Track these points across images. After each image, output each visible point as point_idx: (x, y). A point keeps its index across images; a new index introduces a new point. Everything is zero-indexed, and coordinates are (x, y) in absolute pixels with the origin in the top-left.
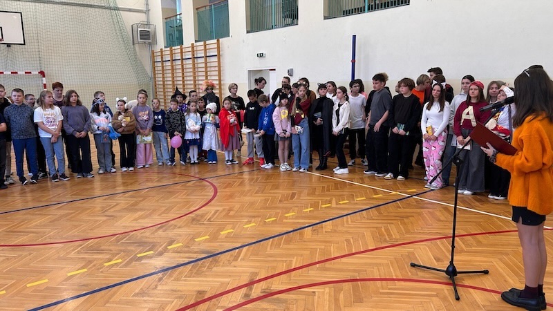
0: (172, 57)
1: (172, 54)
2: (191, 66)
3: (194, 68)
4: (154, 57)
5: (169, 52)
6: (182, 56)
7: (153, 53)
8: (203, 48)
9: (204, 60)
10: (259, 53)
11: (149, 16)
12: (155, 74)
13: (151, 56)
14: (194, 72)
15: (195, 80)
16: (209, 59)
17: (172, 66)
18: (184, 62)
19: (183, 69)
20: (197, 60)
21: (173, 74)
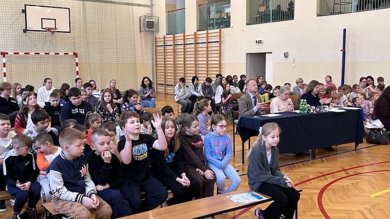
0: (174, 42)
1: (174, 40)
2: (193, 50)
3: (196, 51)
4: (156, 42)
5: (172, 39)
6: (184, 41)
7: (156, 39)
8: (205, 35)
9: (205, 44)
10: (258, 40)
11: (152, 10)
12: (156, 56)
13: (154, 41)
14: (195, 54)
15: (196, 61)
16: (212, 45)
17: (174, 49)
18: (186, 46)
19: (185, 52)
20: (200, 45)
21: (174, 56)
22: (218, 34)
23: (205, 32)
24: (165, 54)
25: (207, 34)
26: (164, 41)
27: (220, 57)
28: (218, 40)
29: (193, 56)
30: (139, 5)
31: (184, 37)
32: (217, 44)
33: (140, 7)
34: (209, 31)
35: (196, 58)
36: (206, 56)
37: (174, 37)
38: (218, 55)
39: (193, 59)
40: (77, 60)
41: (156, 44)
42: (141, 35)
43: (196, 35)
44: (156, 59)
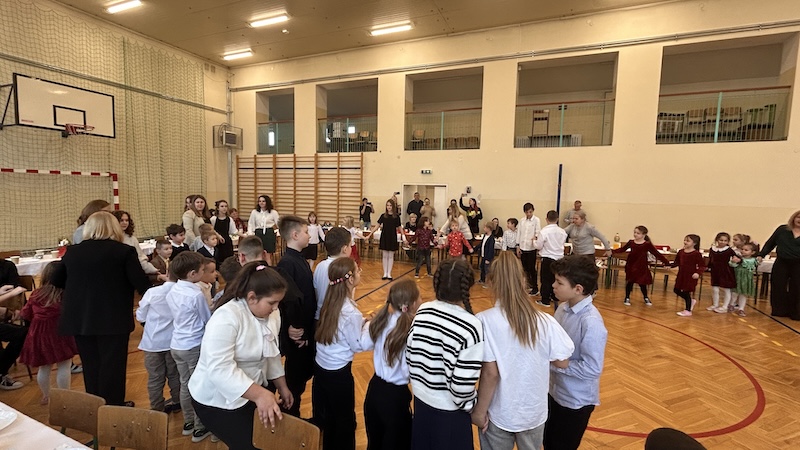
0: (275, 165)
1: (275, 162)
2: (313, 176)
4: (238, 163)
5: (272, 160)
6: (295, 165)
7: (238, 158)
8: (336, 159)
9: (335, 171)
10: (424, 170)
11: (230, 118)
12: (238, 182)
13: (235, 162)
14: (317, 183)
15: (317, 191)
16: (344, 171)
17: (275, 174)
18: (298, 171)
19: (295, 178)
20: (321, 171)
21: (275, 183)
22: (360, 159)
23: (336, 154)
24: (256, 180)
25: (339, 157)
26: (255, 163)
27: (361, 188)
28: (359, 166)
29: (313, 184)
30: (212, 110)
31: (295, 157)
32: (358, 171)
33: (213, 113)
34: (342, 154)
35: (316, 188)
36: (336, 185)
37: (275, 158)
38: (359, 186)
39: (313, 189)
40: (116, 185)
41: (238, 165)
42: (215, 151)
43: (316, 157)
44: (238, 186)
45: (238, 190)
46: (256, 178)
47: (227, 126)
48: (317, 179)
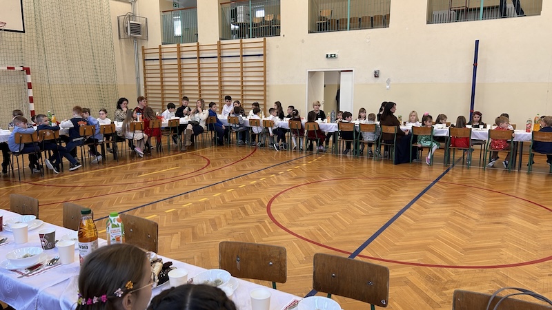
0: (180, 55)
1: (179, 52)
6: (199, 54)
9: (238, 59)
11: (134, 8)
12: (145, 74)
13: (141, 53)
14: (220, 72)
15: (221, 81)
16: (248, 59)
17: (180, 65)
18: (203, 61)
19: (199, 68)
20: (226, 60)
21: (180, 74)
22: (262, 45)
23: (238, 41)
24: (161, 71)
25: (242, 44)
26: (160, 53)
27: (265, 76)
28: (262, 53)
29: (217, 74)
31: (198, 46)
32: (261, 59)
33: (117, 3)
34: (244, 41)
35: (220, 78)
36: (239, 74)
37: (179, 47)
38: (262, 74)
39: (217, 79)
40: (29, 79)
41: (144, 57)
42: (121, 43)
43: (219, 44)
44: (145, 78)
45: (145, 82)
46: (161, 69)
47: (132, 16)
48: (220, 68)
